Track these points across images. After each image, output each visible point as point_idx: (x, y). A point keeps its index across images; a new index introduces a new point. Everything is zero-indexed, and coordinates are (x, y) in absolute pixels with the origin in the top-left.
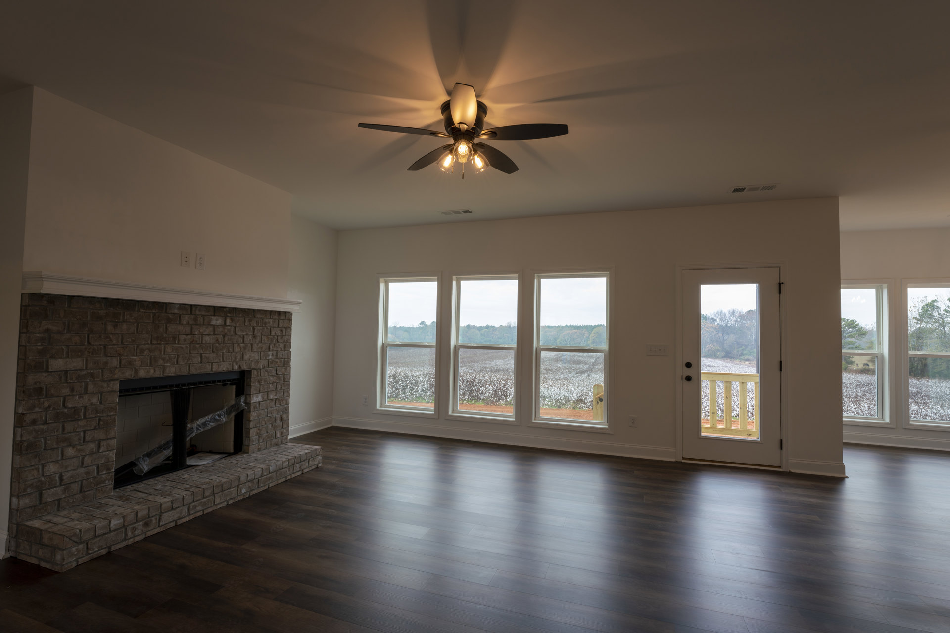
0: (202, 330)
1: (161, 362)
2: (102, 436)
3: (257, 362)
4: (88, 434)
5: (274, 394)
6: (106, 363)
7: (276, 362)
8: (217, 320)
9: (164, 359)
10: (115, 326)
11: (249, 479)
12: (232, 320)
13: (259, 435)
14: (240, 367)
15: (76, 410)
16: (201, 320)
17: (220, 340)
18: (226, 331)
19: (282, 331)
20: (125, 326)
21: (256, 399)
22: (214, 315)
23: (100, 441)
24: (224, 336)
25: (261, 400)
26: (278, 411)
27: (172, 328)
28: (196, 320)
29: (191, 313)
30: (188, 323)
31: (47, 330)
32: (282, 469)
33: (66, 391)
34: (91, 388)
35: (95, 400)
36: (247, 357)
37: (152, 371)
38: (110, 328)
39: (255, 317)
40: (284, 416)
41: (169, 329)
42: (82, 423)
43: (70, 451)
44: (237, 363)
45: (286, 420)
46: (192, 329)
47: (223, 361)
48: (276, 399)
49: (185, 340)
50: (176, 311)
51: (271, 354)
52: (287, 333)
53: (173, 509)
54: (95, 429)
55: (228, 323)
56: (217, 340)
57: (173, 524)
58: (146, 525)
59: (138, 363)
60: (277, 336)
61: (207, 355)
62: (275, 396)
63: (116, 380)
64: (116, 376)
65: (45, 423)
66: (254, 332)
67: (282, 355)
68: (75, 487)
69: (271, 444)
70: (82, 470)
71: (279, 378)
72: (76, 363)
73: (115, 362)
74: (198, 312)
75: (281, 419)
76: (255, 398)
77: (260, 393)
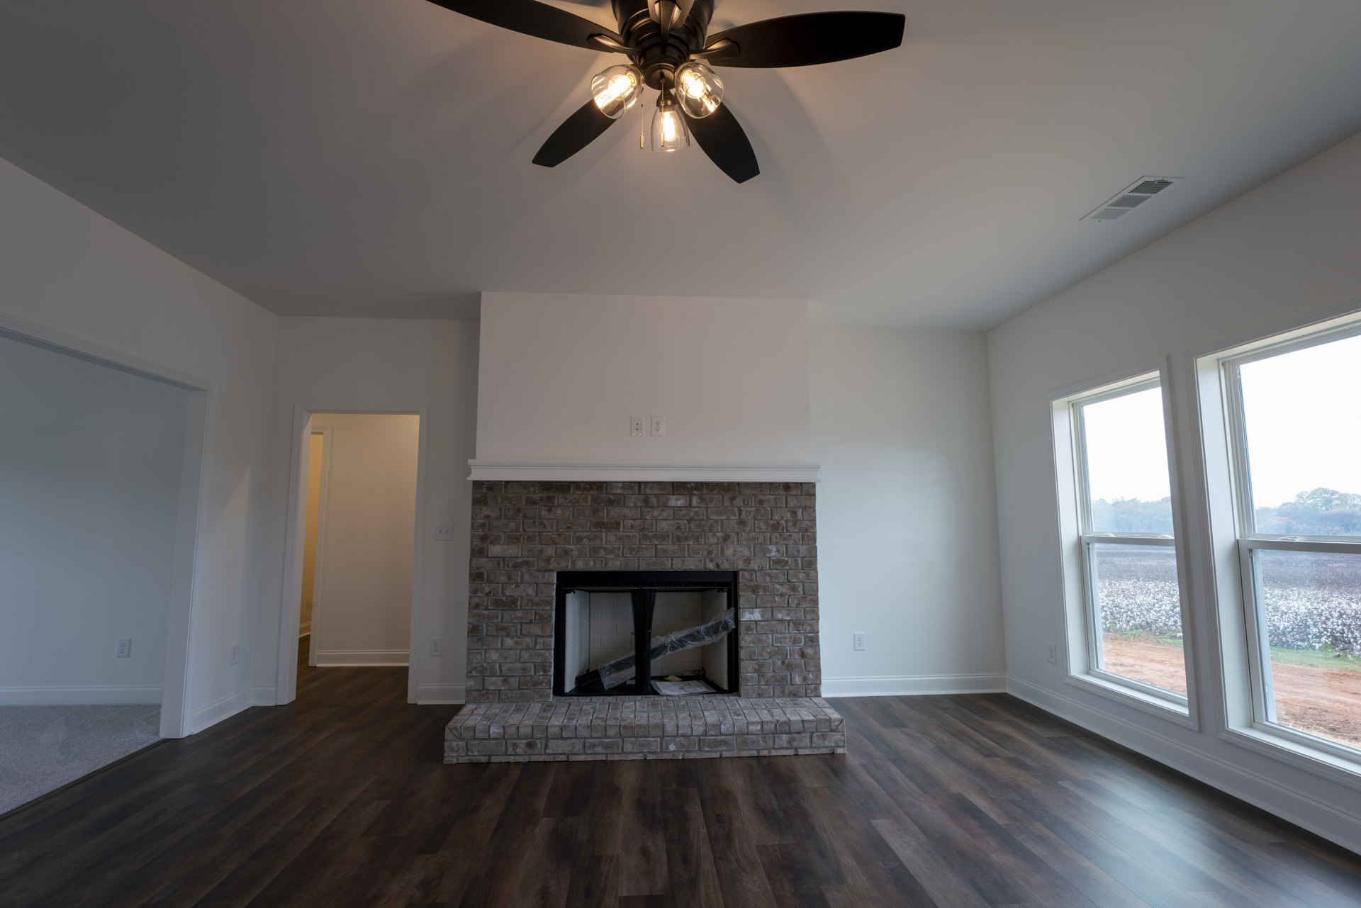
0: (655, 514)
1: (602, 553)
2: (540, 633)
3: (748, 560)
4: (525, 626)
5: (785, 612)
6: (541, 552)
7: (787, 562)
8: (677, 500)
9: (605, 549)
10: (549, 511)
11: (680, 732)
12: (702, 499)
13: (759, 670)
14: (718, 566)
15: (514, 601)
16: (654, 500)
17: (683, 527)
18: (692, 514)
19: (794, 513)
20: (559, 512)
21: (750, 615)
22: (673, 494)
23: (537, 636)
24: (689, 521)
25: (760, 619)
26: (795, 641)
27: (615, 512)
28: (646, 501)
29: (639, 493)
30: (635, 506)
31: (487, 517)
32: (748, 734)
33: (503, 578)
34: (526, 577)
35: (531, 591)
36: (729, 552)
37: (592, 563)
38: (544, 513)
39: (740, 493)
40: (809, 651)
41: (612, 513)
42: (519, 614)
43: (509, 642)
44: (712, 560)
45: (812, 658)
46: (641, 512)
47: (689, 556)
48: (789, 621)
49: (632, 527)
50: (619, 491)
51: (774, 549)
52: (806, 517)
53: (562, 738)
54: (531, 622)
55: (694, 504)
56: (679, 527)
57: (564, 758)
58: (530, 745)
59: (575, 553)
60: (786, 522)
61: (664, 547)
62: (788, 615)
63: (552, 570)
64: (551, 567)
65: (487, 609)
66: (740, 515)
67: (798, 551)
68: (514, 682)
69: (783, 692)
70: (519, 665)
71: (794, 589)
72: (512, 550)
73: (550, 551)
74: (648, 491)
75: (803, 655)
76: (747, 614)
77: (756, 607)
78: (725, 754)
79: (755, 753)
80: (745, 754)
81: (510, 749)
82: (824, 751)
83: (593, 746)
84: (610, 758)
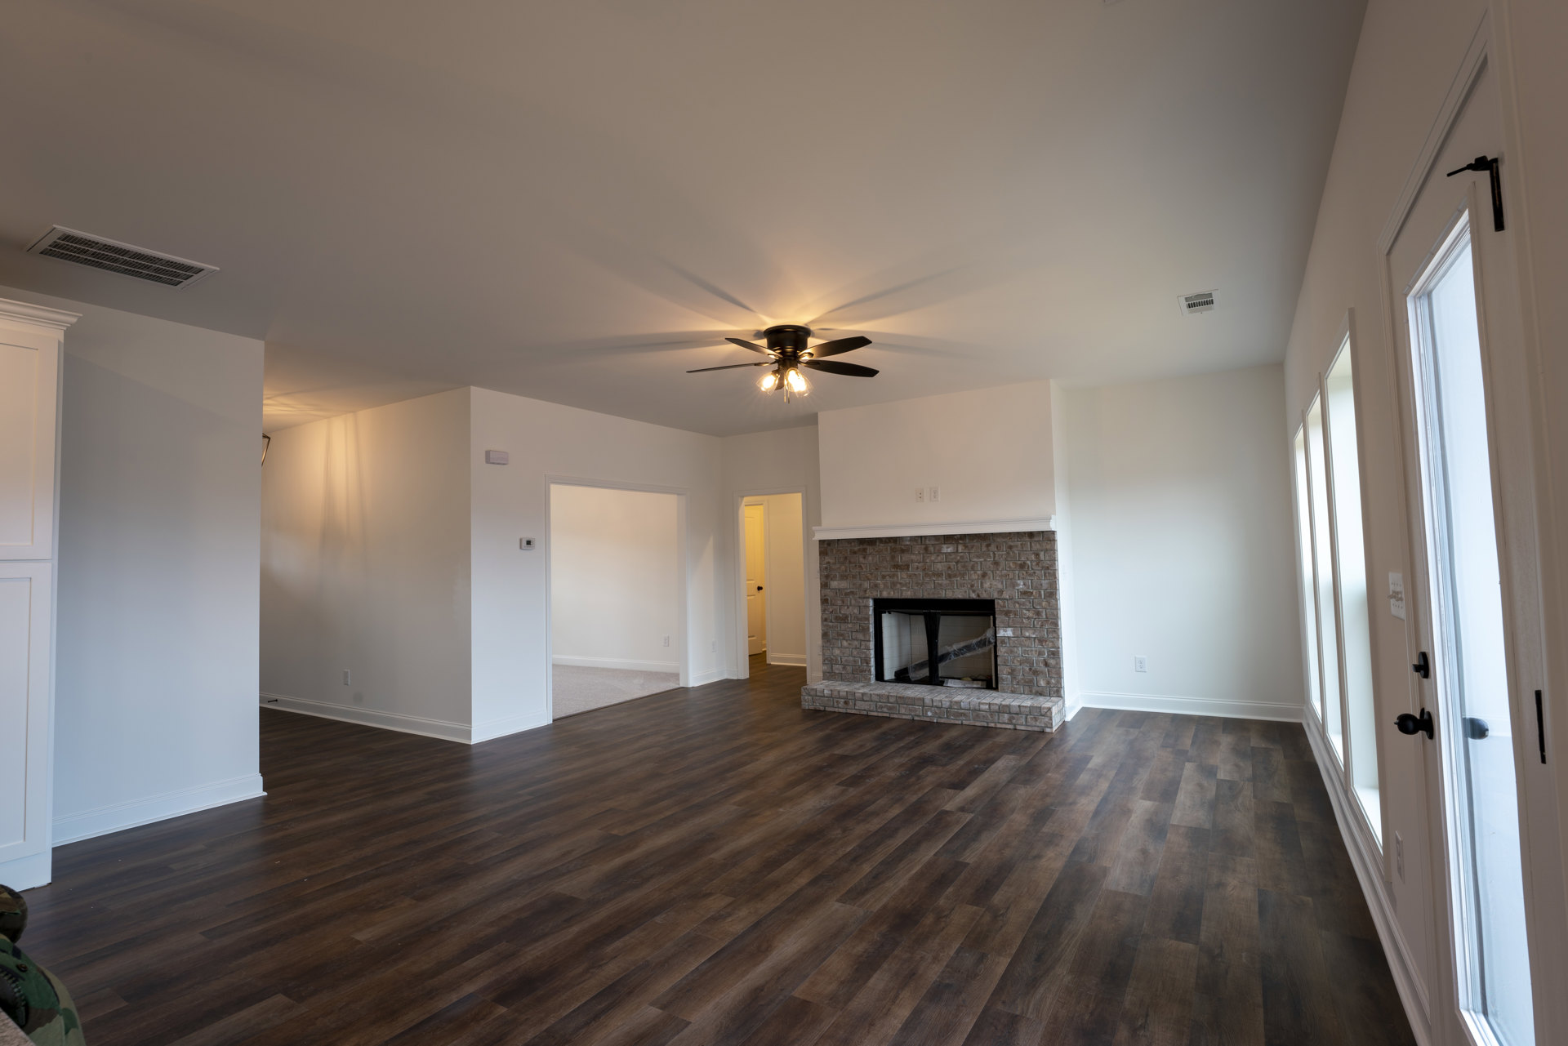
0: (933, 558)
1: (899, 586)
2: (862, 638)
3: (1001, 592)
4: (854, 634)
5: (1031, 631)
6: (861, 585)
7: (1032, 593)
8: (947, 548)
9: (900, 583)
10: (864, 558)
11: (935, 704)
12: (966, 547)
13: (1012, 673)
14: (978, 596)
15: (847, 617)
16: (931, 549)
17: (952, 567)
18: (959, 558)
19: (1037, 555)
20: (870, 558)
21: (1005, 633)
22: (945, 544)
23: (861, 640)
24: (957, 563)
25: (1012, 635)
26: (1040, 653)
27: (906, 557)
28: (926, 549)
29: (921, 544)
30: (919, 553)
31: (828, 563)
32: (979, 710)
33: (839, 603)
34: (853, 602)
35: (856, 611)
36: (987, 585)
37: (892, 593)
38: (861, 559)
39: (994, 540)
40: (1052, 662)
41: (903, 558)
42: (850, 626)
43: (845, 643)
44: (974, 591)
45: (1054, 667)
46: (924, 557)
47: (958, 588)
48: (1035, 638)
49: (917, 568)
50: (908, 543)
51: (1022, 583)
52: (1047, 558)
53: (863, 700)
54: (857, 631)
55: (960, 550)
56: (949, 568)
57: (865, 713)
58: (846, 703)
59: (882, 586)
60: (1031, 562)
61: (940, 582)
62: (1034, 634)
63: (868, 598)
64: (867, 595)
65: (831, 622)
66: (994, 557)
67: (1041, 585)
68: (849, 669)
69: (1031, 691)
70: (851, 658)
71: (1038, 614)
72: (844, 584)
73: (866, 585)
74: (927, 542)
75: (1046, 664)
76: (1002, 631)
77: (1009, 627)
78: (965, 722)
79: (985, 724)
80: (978, 724)
81: (836, 704)
82: (1036, 729)
83: (881, 707)
84: (892, 716)
